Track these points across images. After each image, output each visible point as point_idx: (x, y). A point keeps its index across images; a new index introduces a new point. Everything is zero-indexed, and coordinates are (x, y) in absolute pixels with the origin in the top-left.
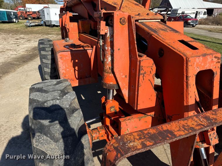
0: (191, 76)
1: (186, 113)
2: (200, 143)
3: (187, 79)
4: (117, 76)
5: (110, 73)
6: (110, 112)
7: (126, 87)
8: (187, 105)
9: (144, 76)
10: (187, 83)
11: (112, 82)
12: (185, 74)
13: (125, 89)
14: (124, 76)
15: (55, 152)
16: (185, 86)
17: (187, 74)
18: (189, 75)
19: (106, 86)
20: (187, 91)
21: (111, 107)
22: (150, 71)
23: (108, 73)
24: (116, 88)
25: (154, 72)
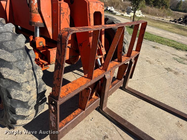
0: (91, 14)
1: (90, 37)
2: (98, 56)
3: (89, 16)
4: (43, 15)
5: (37, 13)
6: (39, 46)
7: (50, 25)
8: (90, 33)
9: (63, 15)
10: (89, 18)
11: (40, 21)
12: (88, 13)
13: (49, 27)
14: (48, 16)
15: (12, 59)
16: (89, 20)
17: (89, 12)
18: (91, 13)
19: (34, 24)
20: (90, 24)
21: (40, 42)
22: (67, 12)
23: (35, 13)
24: (43, 26)
25: (69, 13)
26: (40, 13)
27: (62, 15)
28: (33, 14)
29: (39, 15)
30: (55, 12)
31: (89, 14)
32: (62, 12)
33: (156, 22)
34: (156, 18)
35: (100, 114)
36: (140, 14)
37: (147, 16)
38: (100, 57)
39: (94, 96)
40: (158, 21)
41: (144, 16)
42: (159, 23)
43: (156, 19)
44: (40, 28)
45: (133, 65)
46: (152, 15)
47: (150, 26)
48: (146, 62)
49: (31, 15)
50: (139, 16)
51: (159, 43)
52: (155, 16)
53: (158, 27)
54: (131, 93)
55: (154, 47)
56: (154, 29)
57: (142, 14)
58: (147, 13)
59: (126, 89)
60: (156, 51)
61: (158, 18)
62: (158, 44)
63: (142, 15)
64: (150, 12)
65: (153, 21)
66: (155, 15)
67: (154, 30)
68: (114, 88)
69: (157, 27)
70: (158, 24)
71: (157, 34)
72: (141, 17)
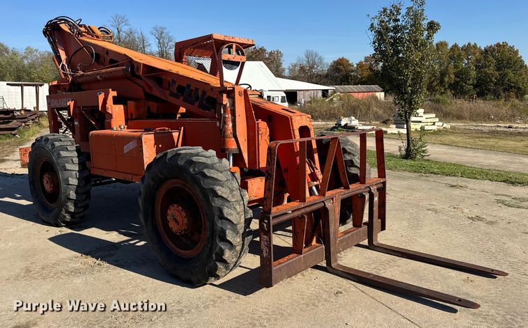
0: (296, 129)
2: (312, 182)
3: (293, 132)
4: (239, 139)
5: (231, 138)
9: (262, 136)
10: (294, 134)
11: (234, 146)
13: (245, 152)
14: (244, 140)
17: (293, 128)
23: (229, 138)
24: (237, 152)
25: (268, 133)
26: (235, 137)
27: (260, 136)
28: (227, 139)
29: (233, 139)
30: (251, 134)
31: (293, 130)
32: (260, 132)
33: (487, 138)
34: (488, 126)
35: (329, 274)
36: (434, 123)
37: (459, 125)
38: (315, 183)
39: (314, 243)
40: (494, 134)
41: (447, 126)
42: (495, 137)
43: (488, 129)
44: (234, 155)
45: (376, 199)
46: (475, 121)
47: (465, 149)
48: (426, 212)
49: (225, 141)
50: (434, 128)
51: (469, 178)
52: (485, 121)
53: (492, 149)
54: (386, 251)
55: (452, 186)
56: (478, 154)
57: (440, 121)
58: (459, 118)
59: (375, 246)
60: (457, 192)
61: (493, 125)
62: (464, 181)
63: (441, 124)
64: (466, 114)
65: (476, 135)
66: (486, 117)
67: (477, 157)
68: (349, 237)
69: (486, 149)
70: (492, 142)
71: (487, 166)
72: (439, 131)
